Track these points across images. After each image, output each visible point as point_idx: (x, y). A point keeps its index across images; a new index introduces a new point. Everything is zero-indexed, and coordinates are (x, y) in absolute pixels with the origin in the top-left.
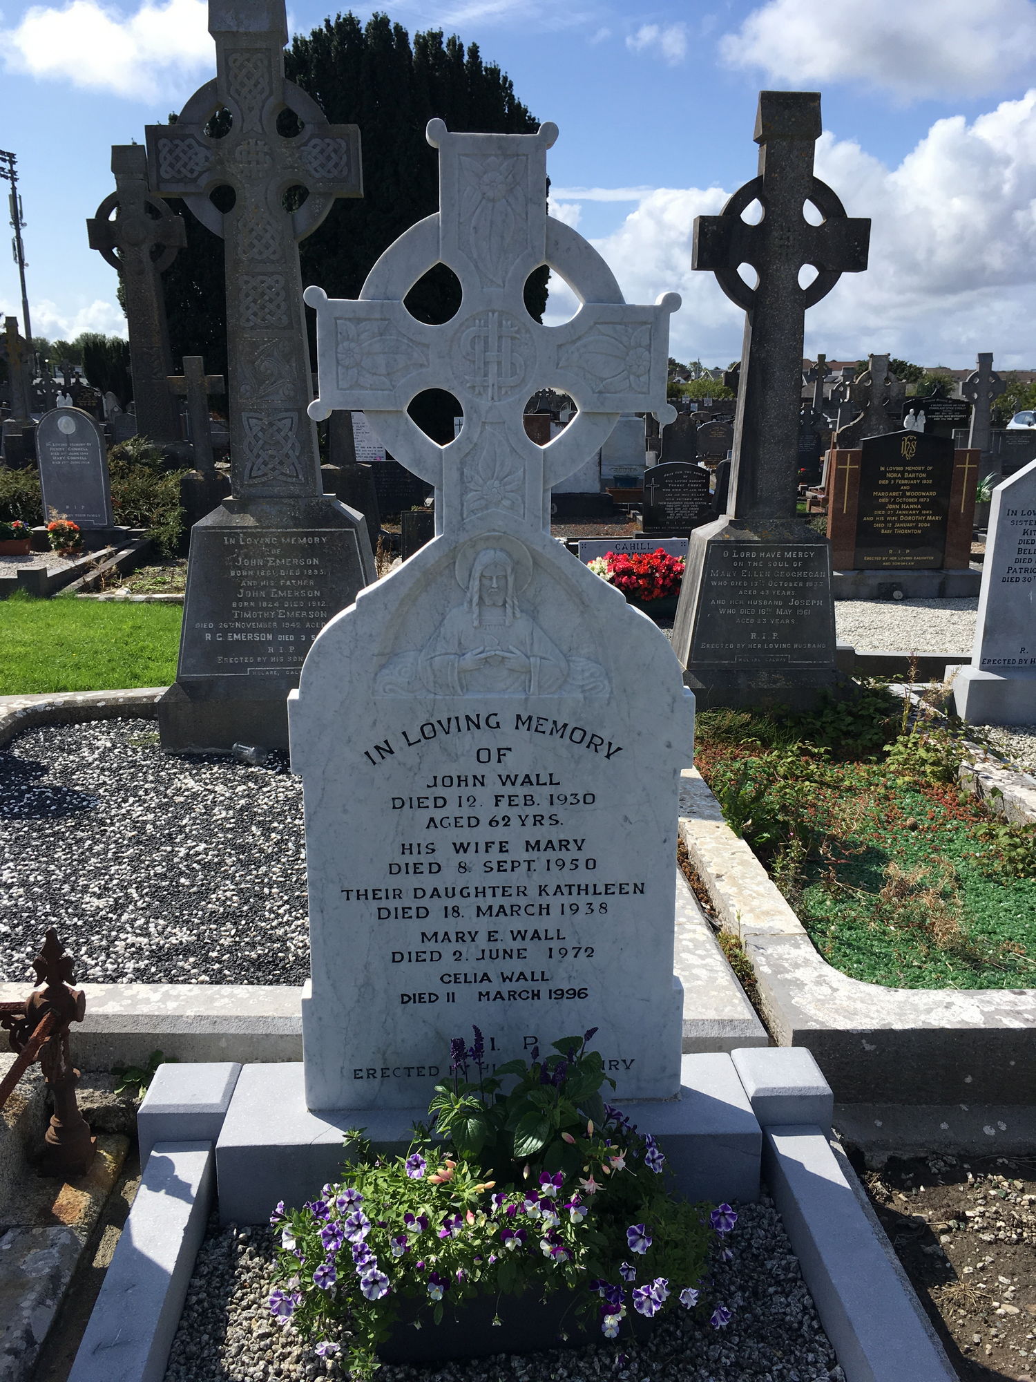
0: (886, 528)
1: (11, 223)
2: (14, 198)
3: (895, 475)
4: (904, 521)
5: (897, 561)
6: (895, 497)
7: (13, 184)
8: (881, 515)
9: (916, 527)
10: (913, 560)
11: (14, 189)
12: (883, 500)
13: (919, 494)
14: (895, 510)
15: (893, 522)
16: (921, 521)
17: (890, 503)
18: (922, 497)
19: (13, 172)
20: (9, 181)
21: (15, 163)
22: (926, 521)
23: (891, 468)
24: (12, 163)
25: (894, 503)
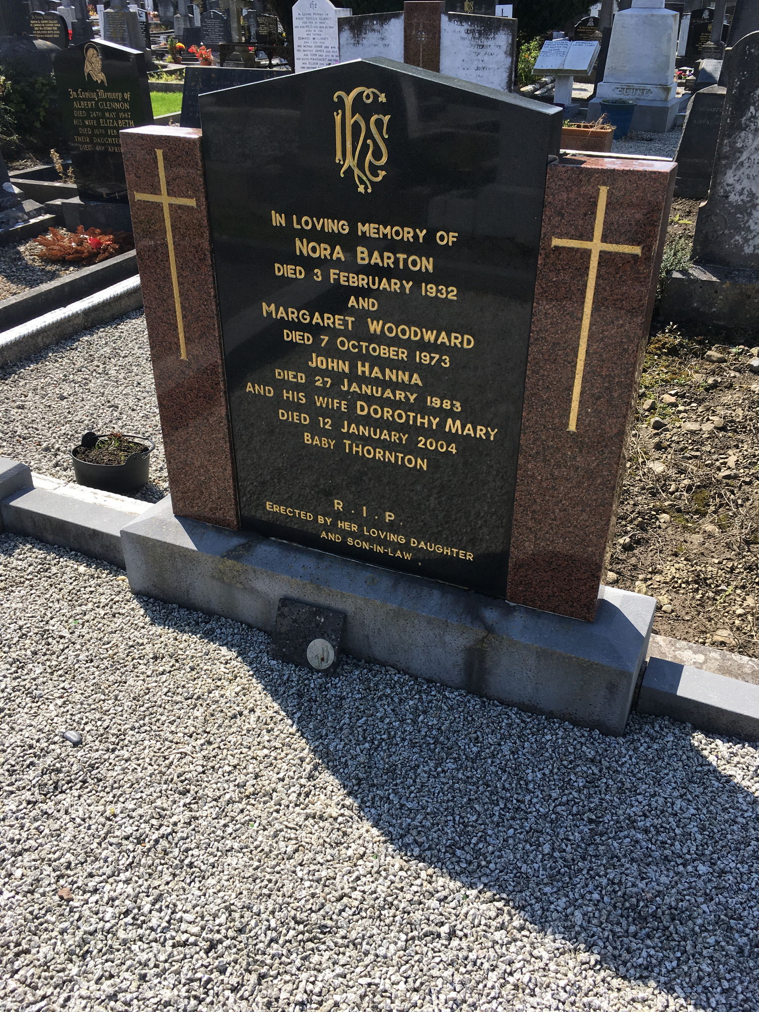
0: (314, 429)
3: (323, 251)
4: (367, 421)
5: (359, 536)
6: (334, 333)
8: (297, 387)
9: (410, 449)
10: (406, 547)
12: (295, 337)
13: (412, 333)
14: (337, 377)
15: (337, 417)
16: (428, 432)
17: (316, 348)
18: (423, 346)
22: (440, 434)
23: (307, 222)
25: (332, 352)
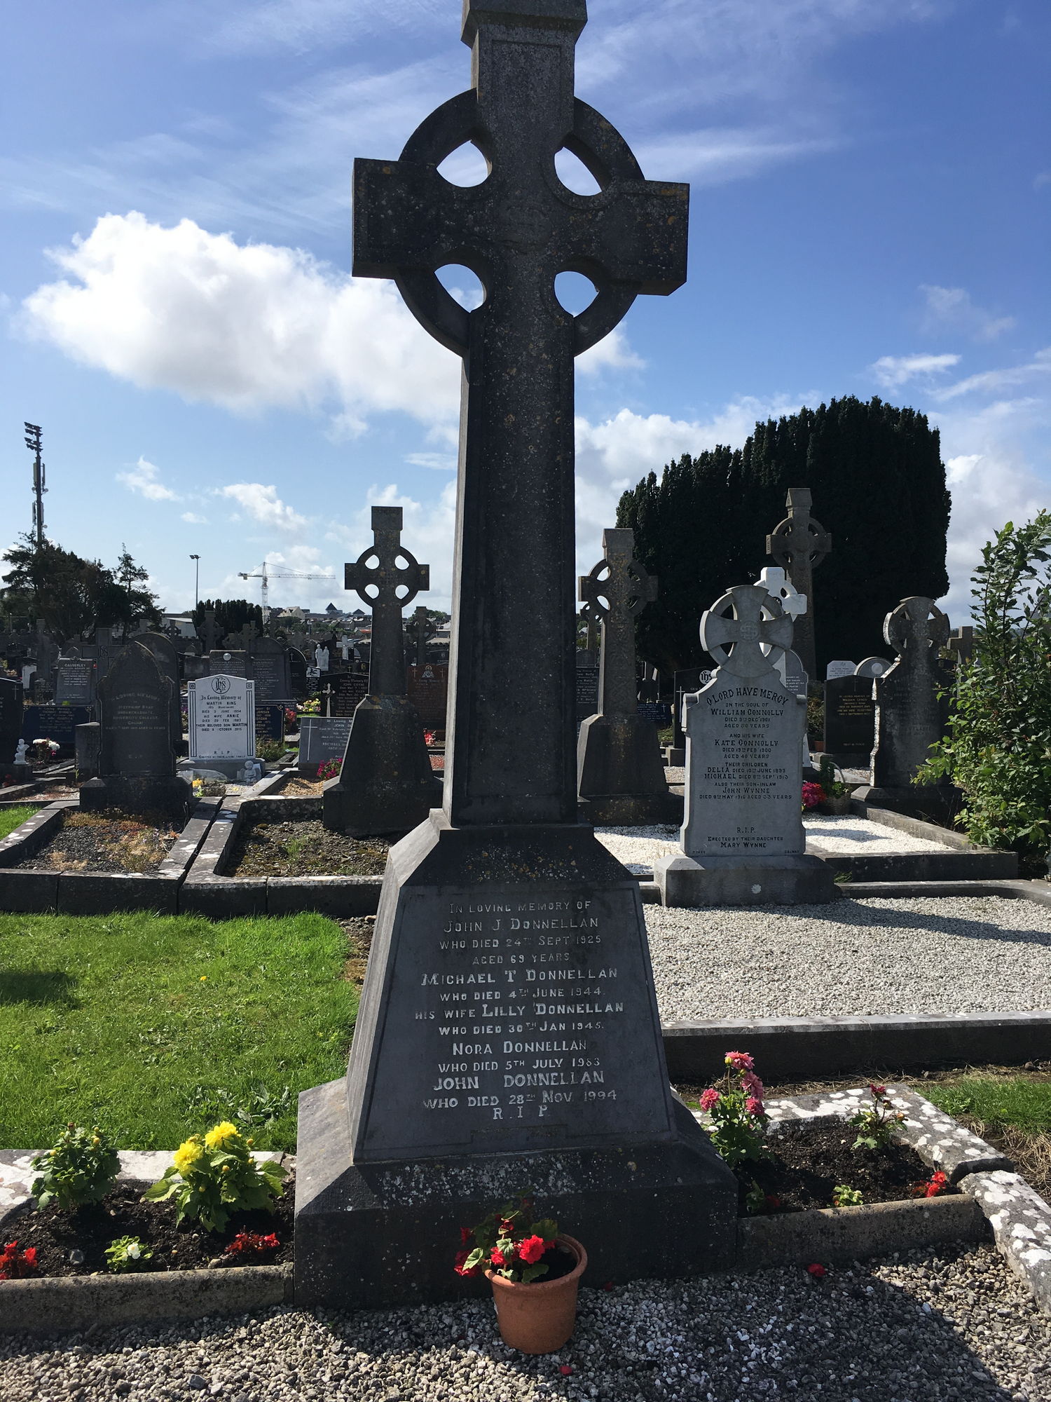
1: (33, 489)
2: (38, 466)
7: (38, 454)
11: (38, 458)
19: (38, 443)
20: (34, 453)
21: (40, 435)
24: (38, 435)
